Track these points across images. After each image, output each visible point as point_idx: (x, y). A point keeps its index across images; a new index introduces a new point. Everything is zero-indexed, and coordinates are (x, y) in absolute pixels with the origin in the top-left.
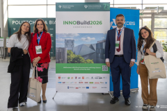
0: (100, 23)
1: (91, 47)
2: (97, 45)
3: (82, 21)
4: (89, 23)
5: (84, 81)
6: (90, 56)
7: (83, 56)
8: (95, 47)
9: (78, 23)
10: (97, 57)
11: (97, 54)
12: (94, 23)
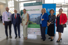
0: (39, 10)
1: (36, 19)
2: (38, 18)
3: (32, 9)
4: (35, 10)
5: (33, 30)
6: (35, 22)
7: (33, 22)
8: (37, 19)
9: (31, 10)
10: (38, 22)
11: (38, 21)
12: (37, 10)
